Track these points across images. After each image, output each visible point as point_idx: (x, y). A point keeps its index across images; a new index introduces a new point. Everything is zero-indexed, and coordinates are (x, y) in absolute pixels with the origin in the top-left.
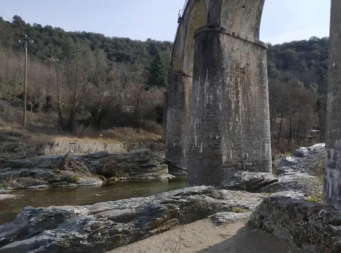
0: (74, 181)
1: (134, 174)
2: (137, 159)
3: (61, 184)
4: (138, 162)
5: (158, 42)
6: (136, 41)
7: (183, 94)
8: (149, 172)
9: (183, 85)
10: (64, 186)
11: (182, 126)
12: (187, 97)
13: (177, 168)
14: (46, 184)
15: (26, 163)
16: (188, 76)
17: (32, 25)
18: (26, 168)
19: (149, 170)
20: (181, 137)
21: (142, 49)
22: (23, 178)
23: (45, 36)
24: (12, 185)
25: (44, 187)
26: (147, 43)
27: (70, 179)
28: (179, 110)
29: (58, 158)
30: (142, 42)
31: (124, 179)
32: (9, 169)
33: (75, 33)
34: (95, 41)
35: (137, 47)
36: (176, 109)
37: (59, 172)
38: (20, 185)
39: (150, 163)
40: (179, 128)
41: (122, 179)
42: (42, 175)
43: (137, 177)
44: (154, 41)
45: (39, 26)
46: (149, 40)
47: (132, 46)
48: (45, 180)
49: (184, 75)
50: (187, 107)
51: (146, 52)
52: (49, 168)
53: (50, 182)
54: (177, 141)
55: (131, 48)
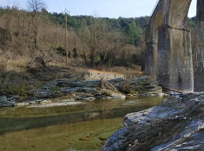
0: (109, 95)
1: (142, 92)
2: (142, 83)
3: (102, 97)
4: (143, 85)
5: (126, 19)
6: (112, 19)
7: (169, 40)
8: (150, 91)
9: (169, 34)
10: (104, 98)
11: (169, 61)
12: (171, 42)
13: (167, 89)
14: (93, 97)
15: (78, 84)
16: (171, 28)
17: (52, 13)
18: (79, 87)
19: (150, 90)
20: (168, 68)
21: (116, 23)
22: (79, 93)
23: (60, 19)
24: (74, 97)
25: (92, 99)
26: (119, 19)
27: (107, 94)
28: (166, 51)
29: (97, 81)
30: (116, 19)
31: (136, 96)
32: (69, 88)
33: (77, 16)
34: (88, 21)
35: (113, 22)
36: (164, 50)
37: (100, 90)
38: (78, 97)
39: (151, 86)
40: (167, 63)
41: (135, 95)
42: (90, 91)
43: (144, 95)
44: (123, 18)
45: (56, 13)
46: (120, 17)
47: (110, 22)
48: (92, 94)
49: (169, 27)
50: (172, 49)
51: (119, 25)
52: (93, 87)
53: (96, 96)
54: (166, 72)
55: (109, 23)
